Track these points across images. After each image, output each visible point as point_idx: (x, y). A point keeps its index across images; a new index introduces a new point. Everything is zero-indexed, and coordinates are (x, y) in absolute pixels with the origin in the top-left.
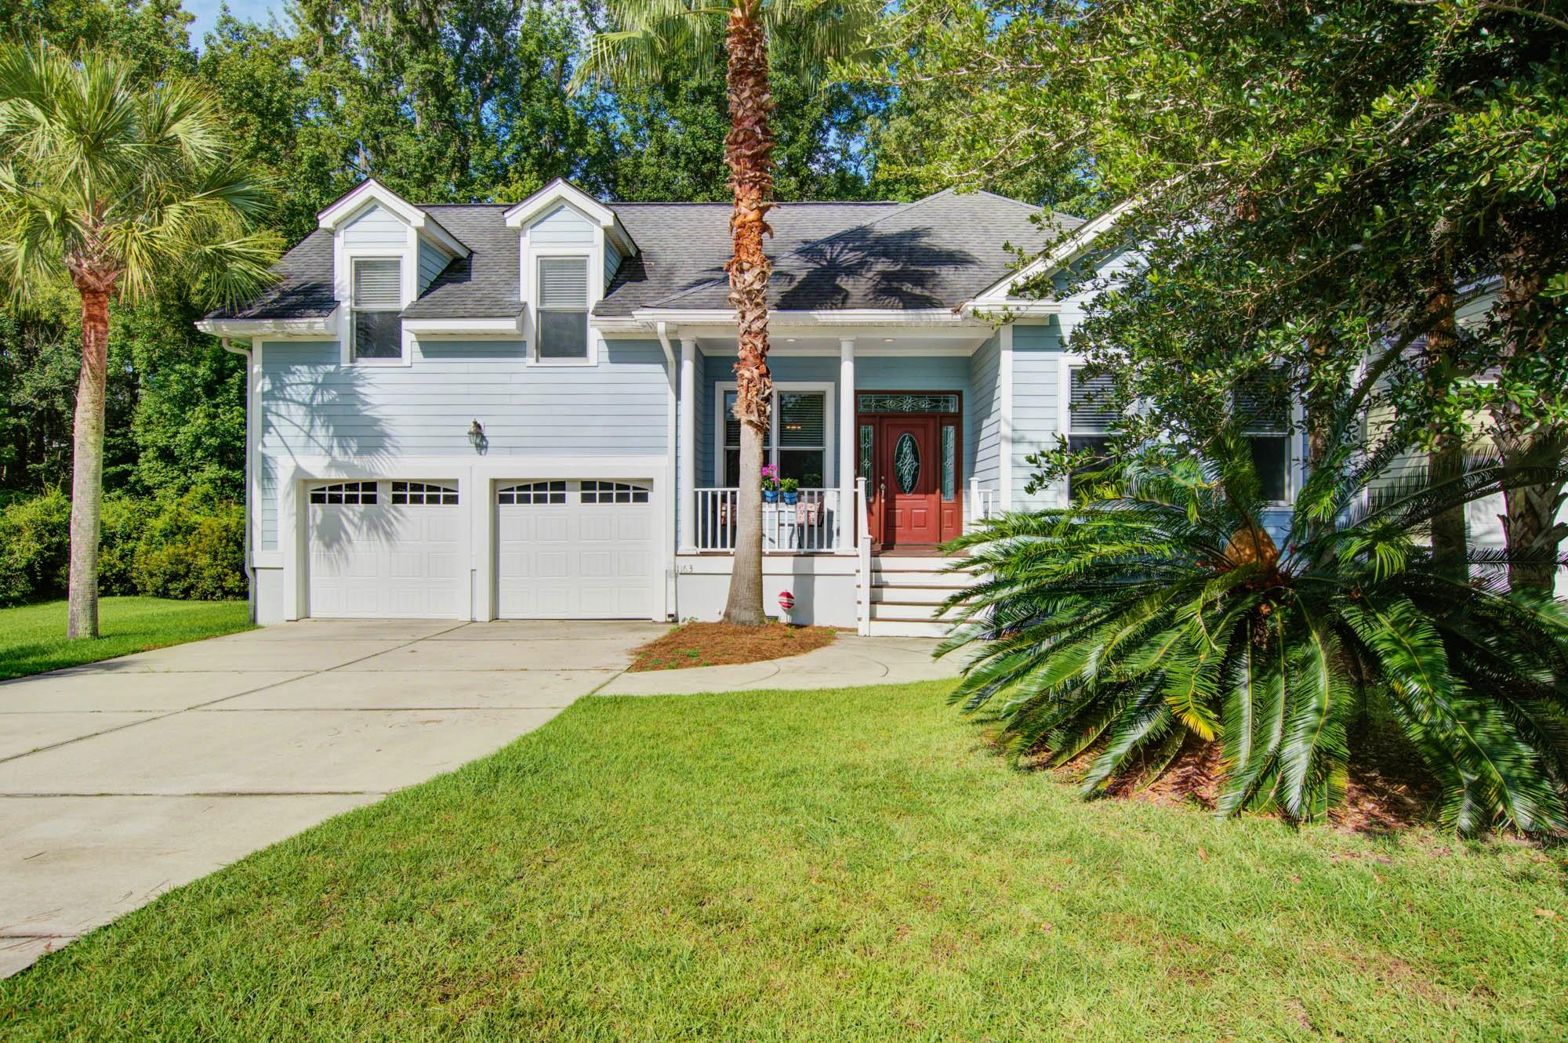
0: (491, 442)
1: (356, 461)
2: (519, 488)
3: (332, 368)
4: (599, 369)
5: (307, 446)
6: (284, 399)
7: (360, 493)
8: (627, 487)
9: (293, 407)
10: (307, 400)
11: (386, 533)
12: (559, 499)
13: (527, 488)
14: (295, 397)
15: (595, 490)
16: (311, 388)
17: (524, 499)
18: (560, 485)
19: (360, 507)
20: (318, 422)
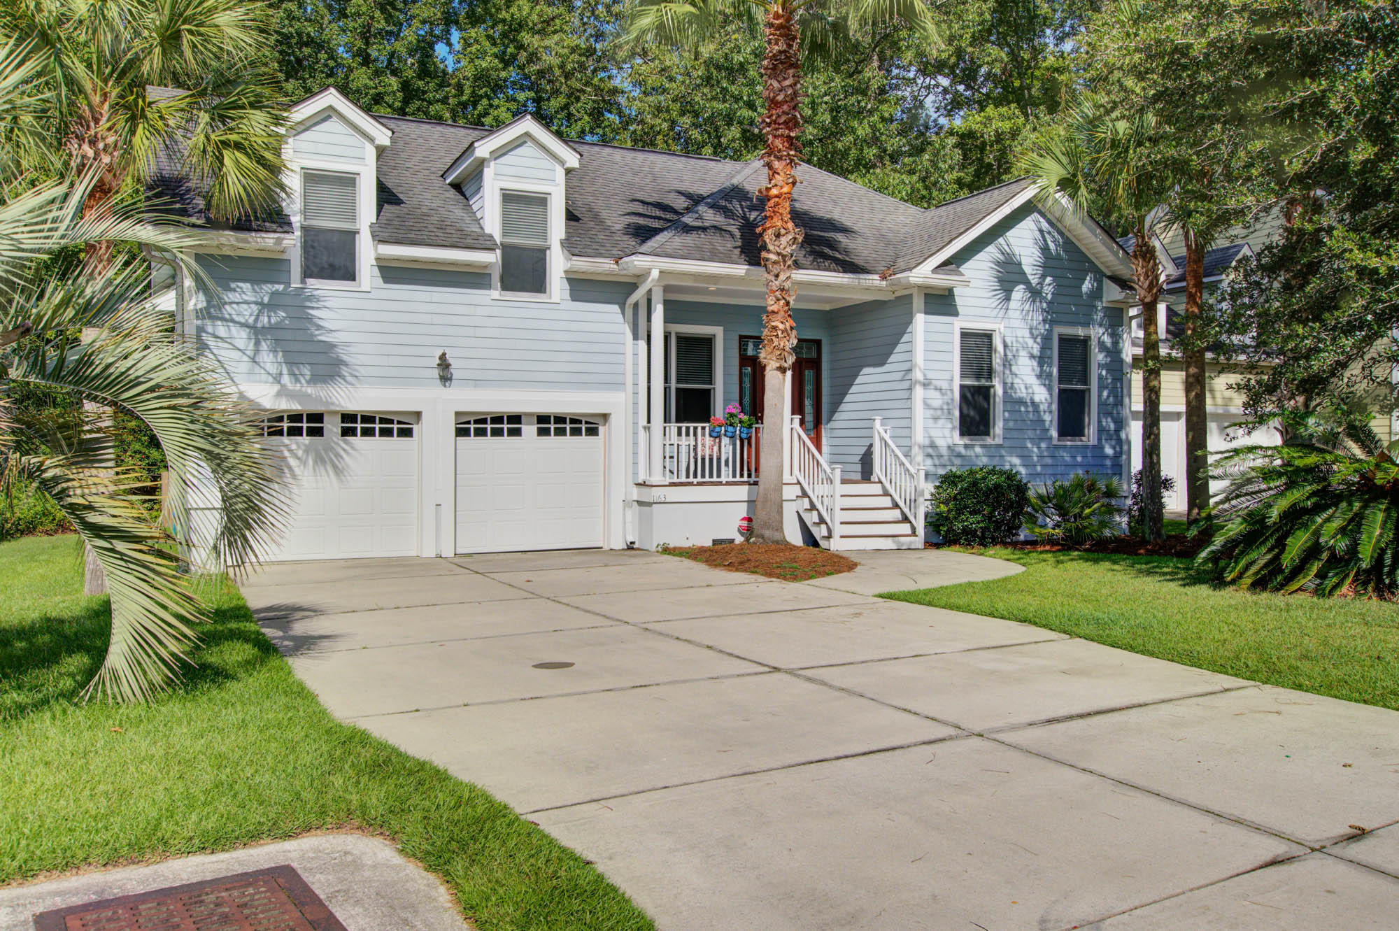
0: (456, 374)
1: (310, 390)
2: (476, 422)
3: (281, 287)
4: (561, 307)
5: (250, 373)
6: (223, 319)
7: (305, 425)
8: (580, 422)
9: (234, 329)
10: (251, 320)
11: (335, 467)
12: (516, 432)
13: (484, 421)
14: (236, 318)
15: (550, 424)
16: (255, 308)
17: (481, 433)
18: (516, 419)
19: (305, 440)
20: (264, 346)
